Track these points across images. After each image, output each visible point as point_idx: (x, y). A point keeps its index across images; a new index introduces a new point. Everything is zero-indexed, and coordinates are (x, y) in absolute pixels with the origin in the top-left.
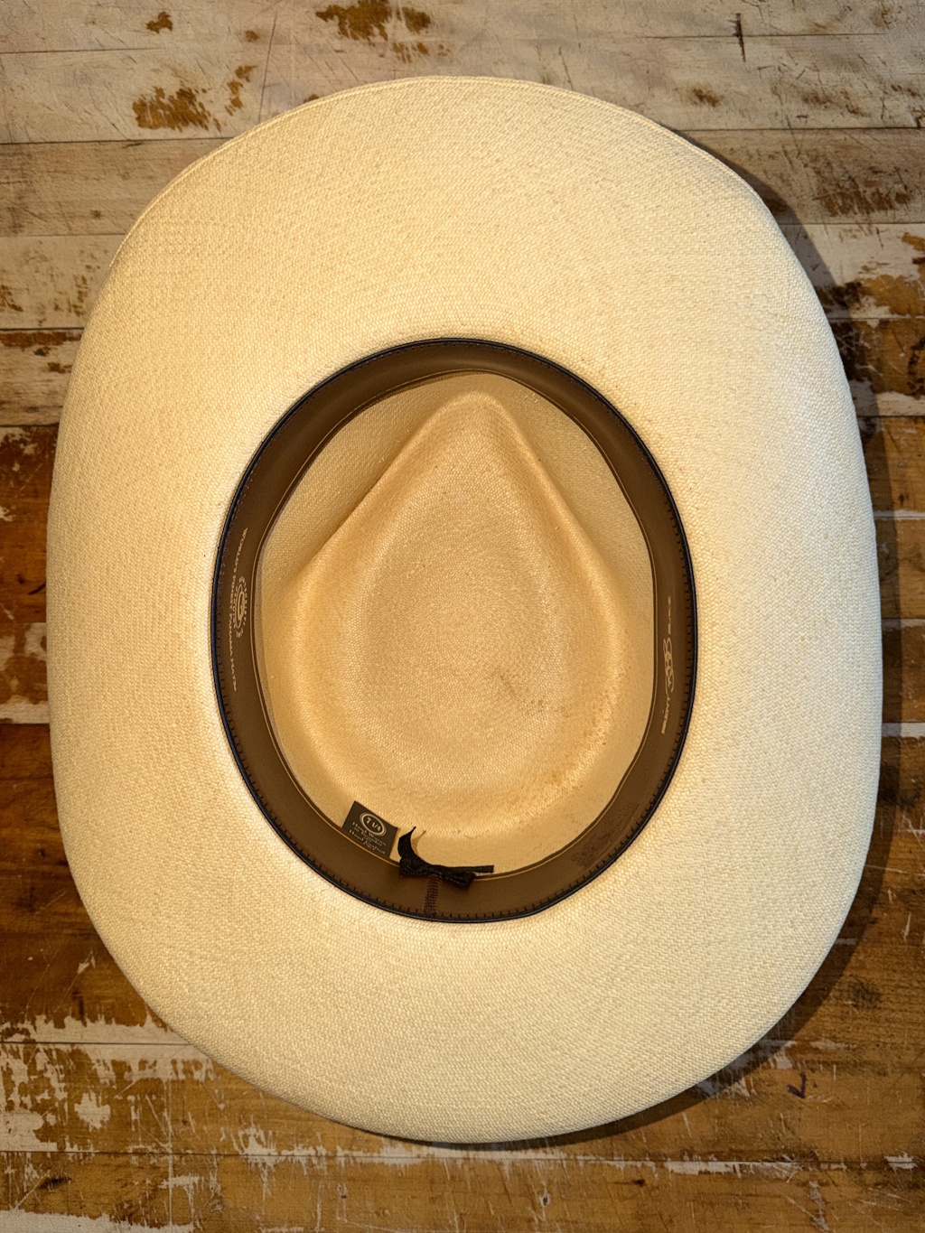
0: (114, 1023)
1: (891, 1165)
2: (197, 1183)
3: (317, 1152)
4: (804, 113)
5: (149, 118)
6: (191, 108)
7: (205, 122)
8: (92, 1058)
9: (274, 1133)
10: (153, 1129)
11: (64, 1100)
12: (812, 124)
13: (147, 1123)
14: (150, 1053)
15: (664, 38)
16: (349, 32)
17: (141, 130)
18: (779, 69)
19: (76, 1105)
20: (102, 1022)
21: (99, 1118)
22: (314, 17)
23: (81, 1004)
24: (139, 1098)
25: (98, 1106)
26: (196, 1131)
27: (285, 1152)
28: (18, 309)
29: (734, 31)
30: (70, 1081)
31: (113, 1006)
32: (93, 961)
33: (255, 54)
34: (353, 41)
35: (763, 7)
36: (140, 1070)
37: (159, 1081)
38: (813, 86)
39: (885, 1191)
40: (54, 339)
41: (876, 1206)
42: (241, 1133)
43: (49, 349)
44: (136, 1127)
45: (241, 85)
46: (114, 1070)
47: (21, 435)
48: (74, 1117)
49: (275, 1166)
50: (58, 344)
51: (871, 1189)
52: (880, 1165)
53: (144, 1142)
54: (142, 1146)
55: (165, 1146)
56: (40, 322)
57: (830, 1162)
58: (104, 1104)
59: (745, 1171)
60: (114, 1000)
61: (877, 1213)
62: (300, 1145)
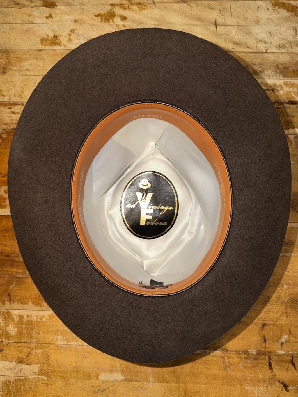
0: (20, 304)
1: (249, 352)
2: (42, 352)
3: (78, 344)
4: (234, 47)
5: (44, 43)
6: (57, 41)
7: (61, 45)
8: (13, 314)
9: (66, 338)
10: (29, 336)
11: (4, 327)
12: (236, 51)
13: (28, 334)
14: (30, 313)
15: (194, 25)
16: (103, 20)
17: (42, 46)
18: (227, 35)
19: (7, 328)
20: (16, 303)
21: (14, 332)
22: (93, 16)
23: (10, 298)
24: (26, 326)
25: (14, 328)
26: (43, 336)
27: (69, 344)
28: (4, 96)
29: (214, 24)
30: (6, 321)
31: (20, 298)
32: (14, 285)
33: (76, 26)
34: (104, 23)
35: (223, 17)
36: (27, 318)
37: (32, 321)
38: (236, 40)
39: (247, 360)
40: (13, 104)
41: (244, 365)
42: (56, 338)
43: (12, 107)
44: (25, 335)
45: (72, 35)
46: (19, 318)
47: (2, 132)
48: (6, 332)
49: (65, 347)
50: (15, 106)
51: (243, 359)
52: (246, 352)
53: (27, 339)
54: (26, 341)
55: (33, 341)
56: (10, 100)
57: (231, 351)
58: (15, 328)
59: (205, 353)
60: (20, 297)
61: (245, 367)
62: (73, 342)
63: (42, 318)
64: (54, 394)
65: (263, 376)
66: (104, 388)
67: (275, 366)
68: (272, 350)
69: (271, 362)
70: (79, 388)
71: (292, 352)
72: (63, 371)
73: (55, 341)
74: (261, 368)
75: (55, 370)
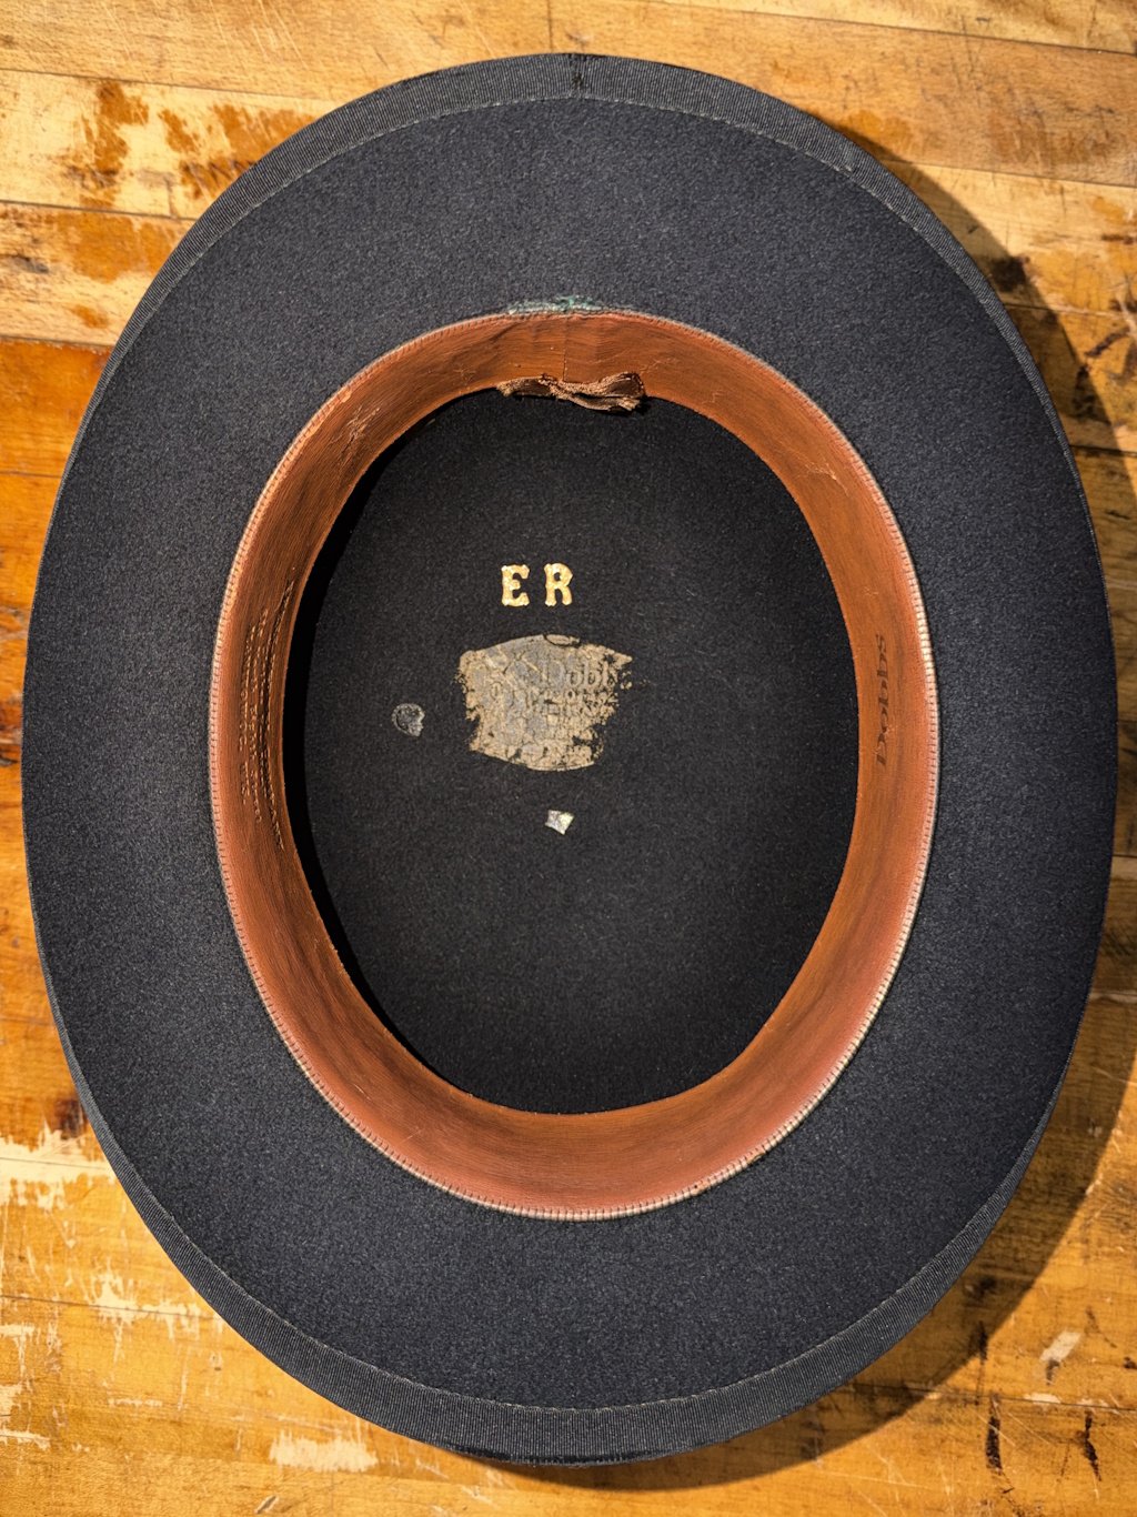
63: (37, 1191)
64: (78, 1509)
65: (959, 1492)
66: (292, 1496)
67: (1014, 1453)
68: (1008, 1389)
69: (996, 1437)
70: (184, 1488)
71: (1090, 1402)
72: (119, 1416)
73: (89, 1294)
74: (954, 1457)
75: (83, 1413)
